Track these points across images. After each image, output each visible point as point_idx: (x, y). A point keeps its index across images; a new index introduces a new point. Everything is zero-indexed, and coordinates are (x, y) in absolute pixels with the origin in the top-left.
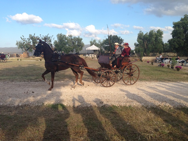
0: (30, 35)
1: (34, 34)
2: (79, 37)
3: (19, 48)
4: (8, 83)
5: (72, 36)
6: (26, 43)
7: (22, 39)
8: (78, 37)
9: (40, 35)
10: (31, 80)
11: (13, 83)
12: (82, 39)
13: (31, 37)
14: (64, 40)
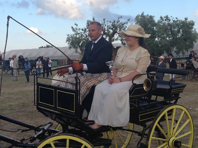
2: (186, 19)
3: (70, 48)
5: (171, 19)
7: (75, 31)
8: (183, 20)
9: (104, 19)
12: (192, 24)
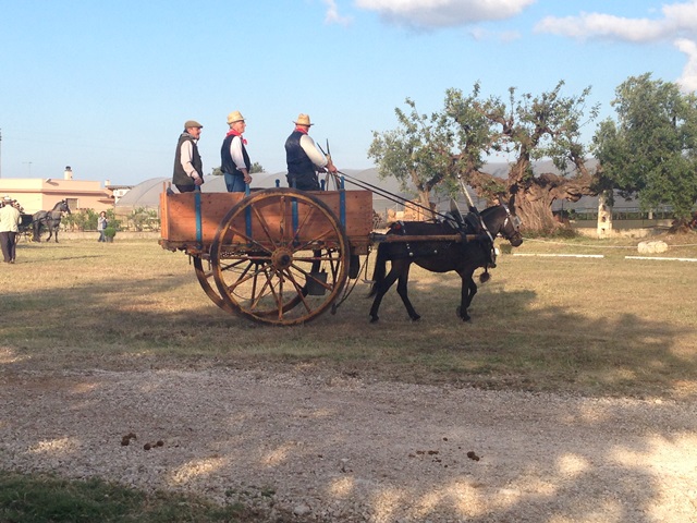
0: (452, 95)
1: (477, 88)
4: (329, 385)
6: (423, 140)
7: (406, 122)
9: (512, 90)
10: (457, 376)
11: (358, 384)
13: (455, 106)
14: (664, 121)
